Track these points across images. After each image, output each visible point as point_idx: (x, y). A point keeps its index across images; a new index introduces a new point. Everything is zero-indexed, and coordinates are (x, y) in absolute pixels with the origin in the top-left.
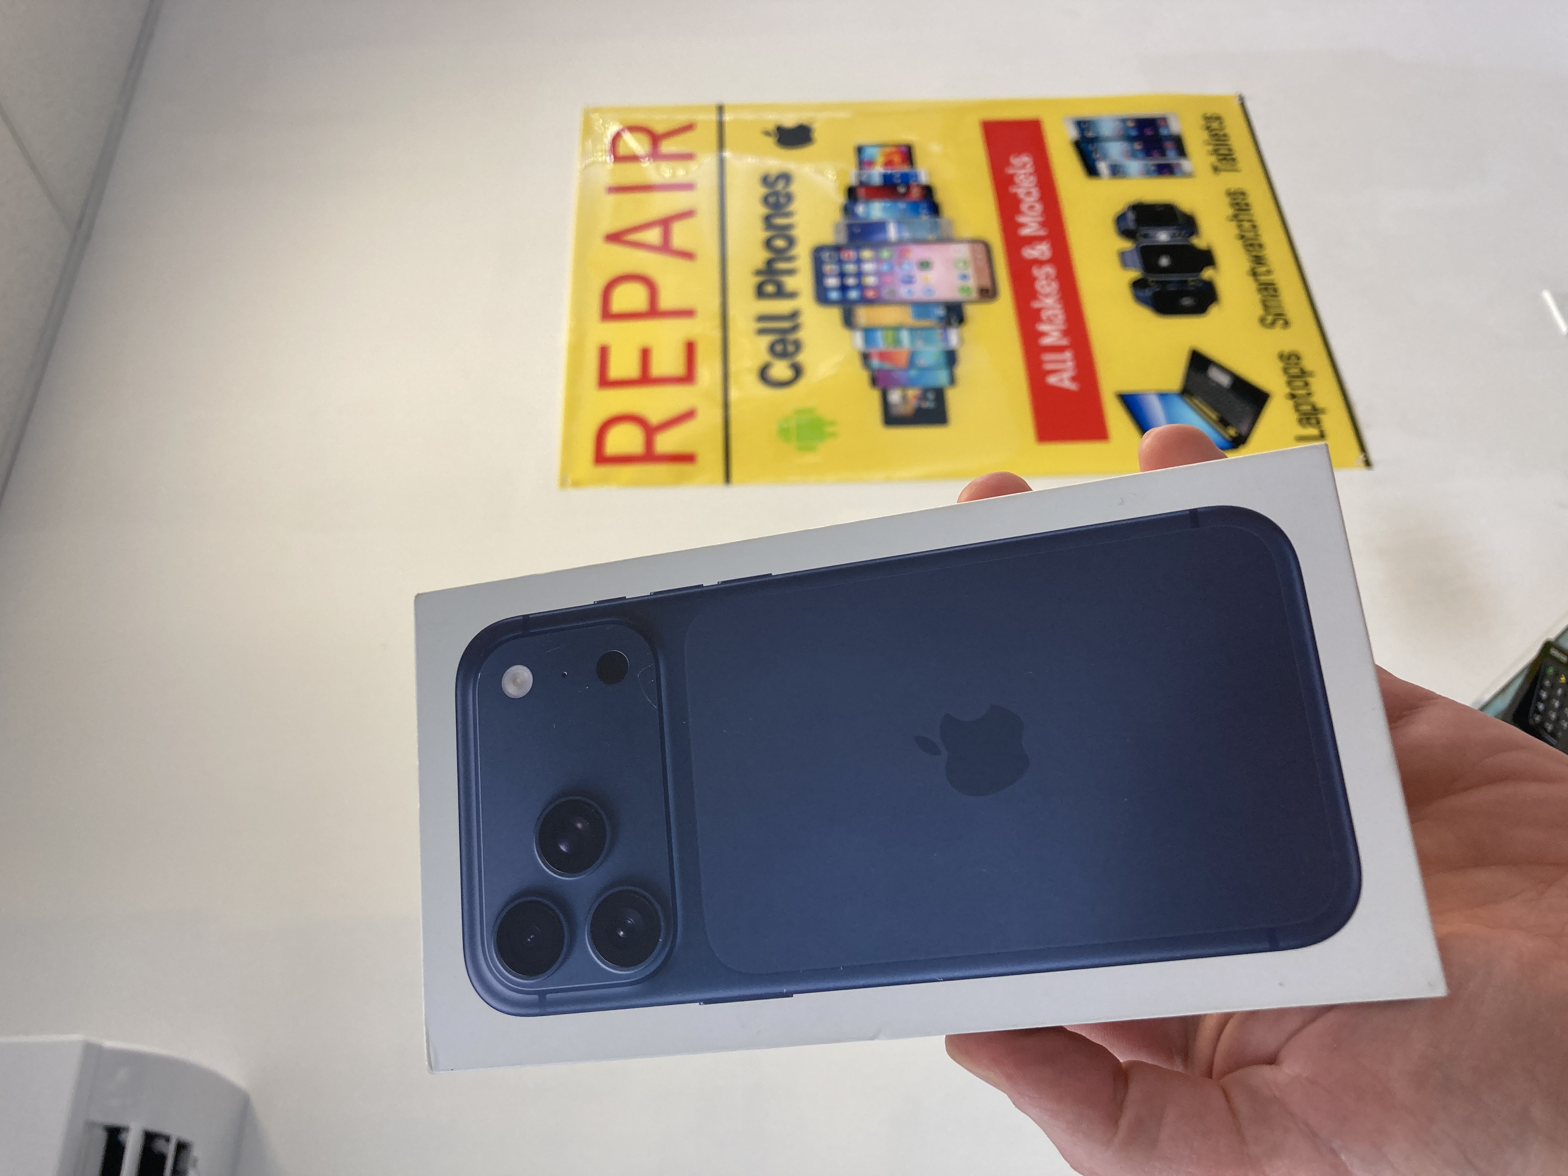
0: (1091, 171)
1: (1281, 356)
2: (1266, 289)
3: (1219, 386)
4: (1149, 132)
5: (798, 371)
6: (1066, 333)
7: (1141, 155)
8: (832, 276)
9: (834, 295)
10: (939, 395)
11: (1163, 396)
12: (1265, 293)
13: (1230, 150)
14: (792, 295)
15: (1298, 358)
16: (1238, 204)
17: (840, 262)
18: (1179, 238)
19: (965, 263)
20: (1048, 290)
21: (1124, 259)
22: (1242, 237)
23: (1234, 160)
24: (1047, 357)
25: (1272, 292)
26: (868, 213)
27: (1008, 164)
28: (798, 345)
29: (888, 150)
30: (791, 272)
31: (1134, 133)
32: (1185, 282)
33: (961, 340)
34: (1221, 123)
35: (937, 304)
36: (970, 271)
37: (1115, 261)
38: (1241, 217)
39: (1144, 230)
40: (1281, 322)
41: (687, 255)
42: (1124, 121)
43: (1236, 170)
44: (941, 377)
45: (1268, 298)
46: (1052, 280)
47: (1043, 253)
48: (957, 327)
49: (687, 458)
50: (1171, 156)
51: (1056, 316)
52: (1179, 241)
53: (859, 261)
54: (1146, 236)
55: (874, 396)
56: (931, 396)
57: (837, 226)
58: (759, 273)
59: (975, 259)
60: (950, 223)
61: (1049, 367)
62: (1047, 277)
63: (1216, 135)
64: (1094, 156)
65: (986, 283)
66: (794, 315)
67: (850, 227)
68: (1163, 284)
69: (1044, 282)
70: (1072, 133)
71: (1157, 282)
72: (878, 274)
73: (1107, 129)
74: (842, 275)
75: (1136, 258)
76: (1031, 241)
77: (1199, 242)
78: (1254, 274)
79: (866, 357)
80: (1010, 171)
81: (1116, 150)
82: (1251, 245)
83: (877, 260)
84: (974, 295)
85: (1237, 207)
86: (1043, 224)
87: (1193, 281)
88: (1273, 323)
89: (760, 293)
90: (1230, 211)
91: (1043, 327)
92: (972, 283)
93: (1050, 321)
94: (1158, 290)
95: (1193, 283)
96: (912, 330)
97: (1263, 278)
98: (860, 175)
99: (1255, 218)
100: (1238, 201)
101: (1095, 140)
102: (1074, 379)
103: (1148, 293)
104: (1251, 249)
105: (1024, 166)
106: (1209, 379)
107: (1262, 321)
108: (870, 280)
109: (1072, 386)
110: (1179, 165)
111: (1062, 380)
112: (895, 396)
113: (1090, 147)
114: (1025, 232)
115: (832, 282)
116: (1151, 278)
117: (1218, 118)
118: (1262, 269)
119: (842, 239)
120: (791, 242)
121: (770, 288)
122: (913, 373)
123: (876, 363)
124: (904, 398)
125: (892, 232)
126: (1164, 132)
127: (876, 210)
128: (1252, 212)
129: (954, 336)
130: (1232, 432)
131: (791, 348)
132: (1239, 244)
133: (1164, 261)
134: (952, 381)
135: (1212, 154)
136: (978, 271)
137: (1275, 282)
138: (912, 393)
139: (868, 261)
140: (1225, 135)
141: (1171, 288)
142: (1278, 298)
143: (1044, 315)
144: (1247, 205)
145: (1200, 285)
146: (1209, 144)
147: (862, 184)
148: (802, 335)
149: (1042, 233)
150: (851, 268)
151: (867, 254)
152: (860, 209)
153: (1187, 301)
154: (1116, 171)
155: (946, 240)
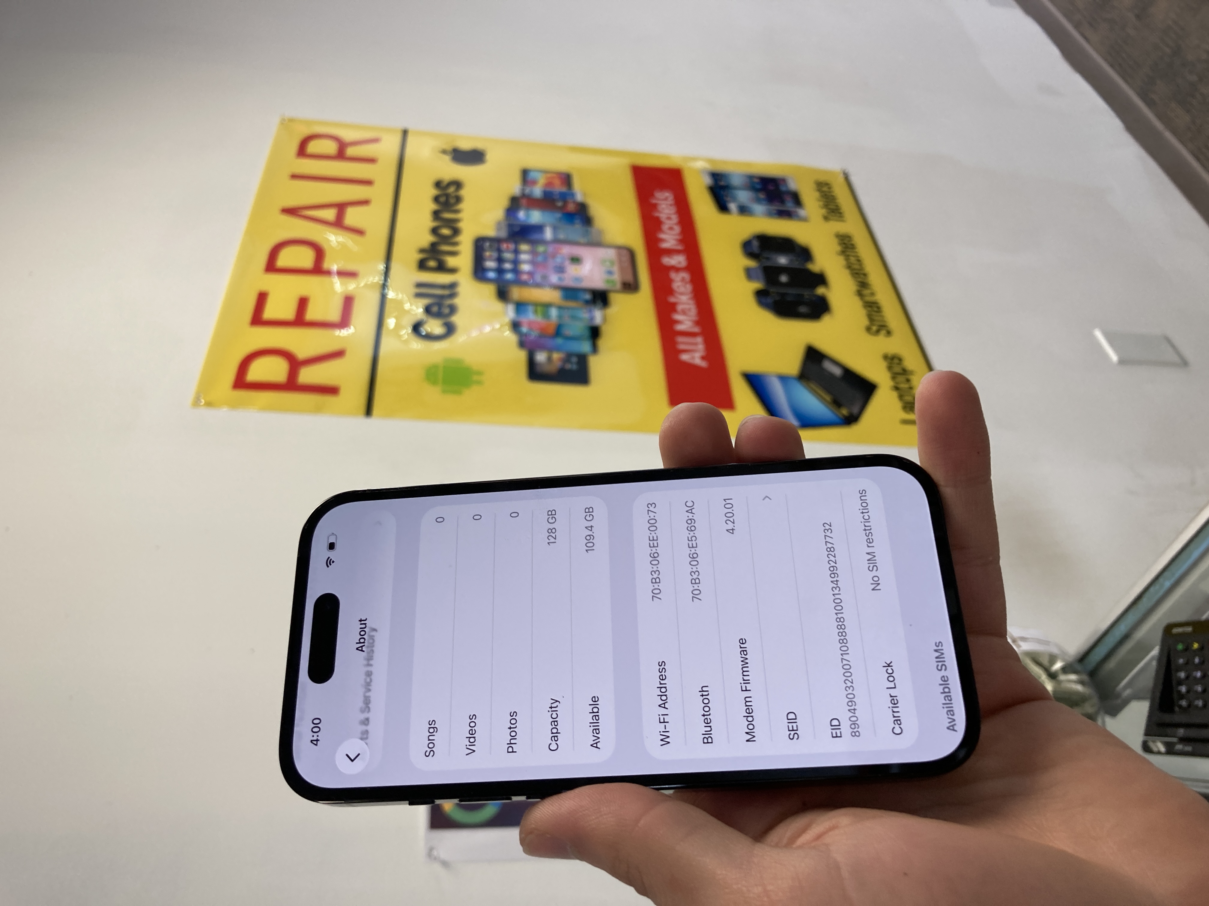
0: (723, 207)
1: (886, 357)
2: (870, 307)
3: (832, 376)
4: (771, 187)
5: (450, 329)
6: (697, 323)
7: (764, 202)
8: (490, 259)
9: (491, 275)
10: (583, 360)
11: (783, 379)
12: (869, 309)
13: (837, 206)
14: (453, 271)
15: (900, 360)
16: (844, 244)
17: (499, 251)
18: (797, 263)
19: (612, 263)
20: (682, 289)
21: (749, 274)
22: (849, 267)
23: (840, 213)
24: (680, 339)
25: (875, 309)
26: (528, 216)
27: (652, 195)
28: (453, 309)
29: (549, 175)
30: (454, 254)
31: (758, 186)
32: (803, 295)
33: (605, 319)
34: (830, 188)
35: (585, 290)
36: (616, 269)
37: (742, 275)
38: (848, 253)
39: (766, 254)
40: (883, 332)
41: (359, 232)
42: (751, 177)
43: (843, 221)
44: (585, 347)
45: (874, 313)
46: (686, 283)
47: (680, 263)
48: (601, 309)
49: (331, 390)
50: (789, 205)
51: (690, 309)
52: (796, 265)
53: (516, 252)
54: (768, 259)
55: (522, 356)
56: (574, 360)
57: (499, 224)
58: (422, 251)
59: (620, 261)
60: (600, 232)
61: (682, 347)
62: (683, 280)
63: (826, 195)
64: (725, 198)
65: (629, 278)
66: (453, 286)
67: (510, 226)
68: (783, 295)
69: (679, 284)
70: (708, 181)
71: (777, 293)
72: (533, 262)
73: (736, 181)
74: (500, 260)
75: (760, 274)
76: (669, 252)
77: (815, 267)
78: (860, 294)
79: (515, 326)
80: (654, 201)
81: (744, 196)
82: (857, 273)
83: (534, 253)
84: (618, 286)
85: (844, 246)
86: (681, 241)
87: (807, 295)
88: (878, 332)
89: (422, 265)
90: (839, 248)
91: (677, 317)
92: (617, 277)
93: (684, 312)
94: (777, 298)
95: (807, 297)
96: (560, 308)
97: (868, 299)
98: (523, 190)
99: (859, 255)
100: (846, 242)
101: (727, 188)
102: (703, 358)
103: (769, 300)
104: (857, 276)
105: (666, 199)
106: (823, 370)
107: (868, 329)
108: (526, 267)
109: (703, 364)
110: (796, 212)
111: (693, 358)
112: (541, 357)
113: (722, 192)
114: (665, 245)
115: (490, 264)
116: (772, 290)
117: (827, 184)
118: (866, 292)
119: (503, 234)
120: (456, 232)
121: (432, 264)
122: (559, 341)
123: (524, 329)
124: (550, 359)
125: (548, 234)
126: (783, 188)
127: (536, 217)
128: (857, 250)
129: (598, 316)
130: (845, 412)
131: (446, 311)
132: (846, 273)
133: (784, 278)
134: (595, 349)
135: (822, 208)
136: (622, 270)
137: (879, 301)
138: (556, 356)
139: (525, 252)
140: (833, 196)
141: (789, 299)
142: (881, 314)
143: (680, 308)
144: (853, 245)
145: (814, 299)
146: (819, 201)
147: (524, 195)
148: (457, 301)
149: (680, 247)
150: (508, 256)
151: (524, 247)
152: (521, 215)
153: (803, 309)
154: (743, 210)
155: (597, 243)
